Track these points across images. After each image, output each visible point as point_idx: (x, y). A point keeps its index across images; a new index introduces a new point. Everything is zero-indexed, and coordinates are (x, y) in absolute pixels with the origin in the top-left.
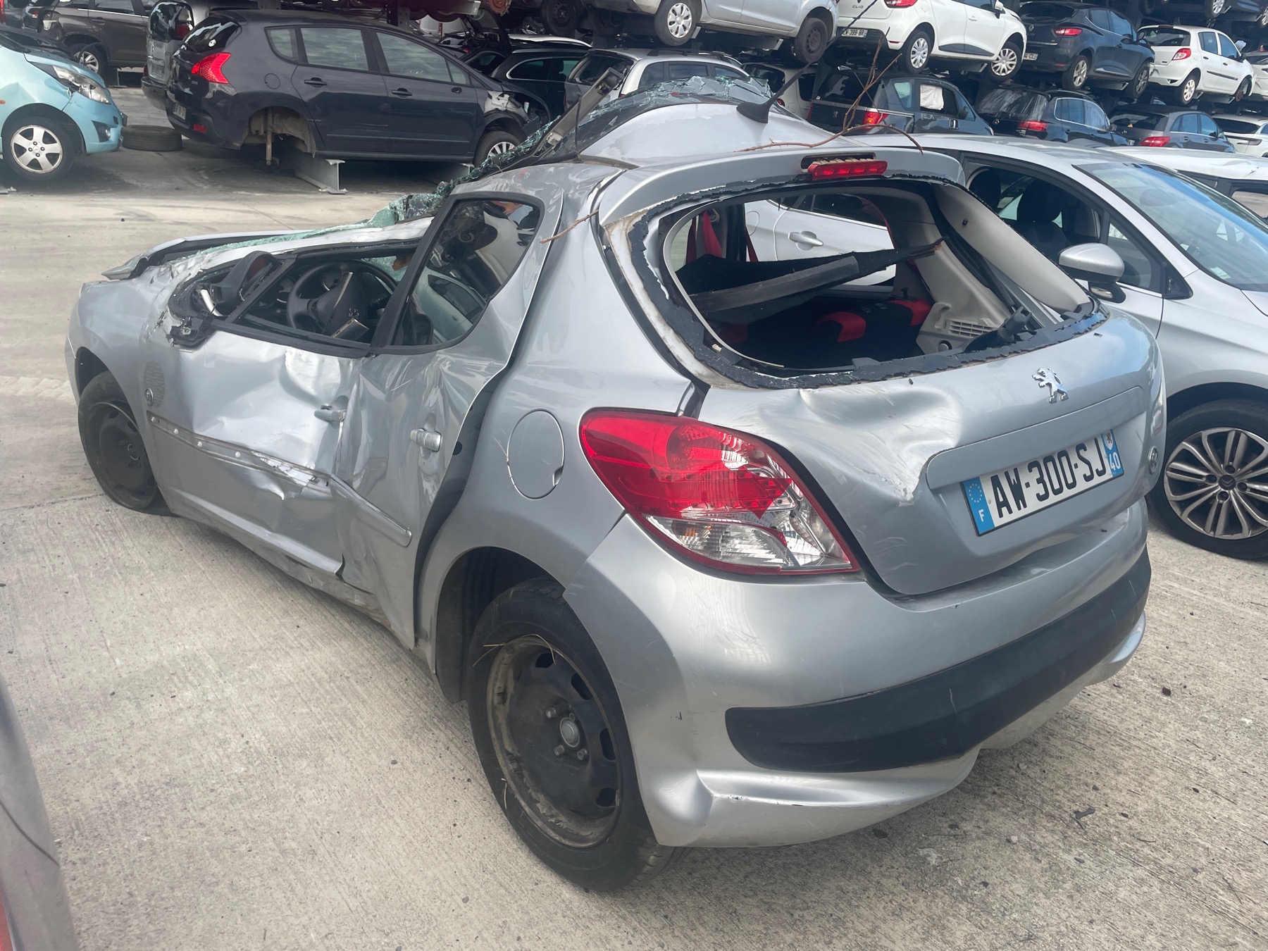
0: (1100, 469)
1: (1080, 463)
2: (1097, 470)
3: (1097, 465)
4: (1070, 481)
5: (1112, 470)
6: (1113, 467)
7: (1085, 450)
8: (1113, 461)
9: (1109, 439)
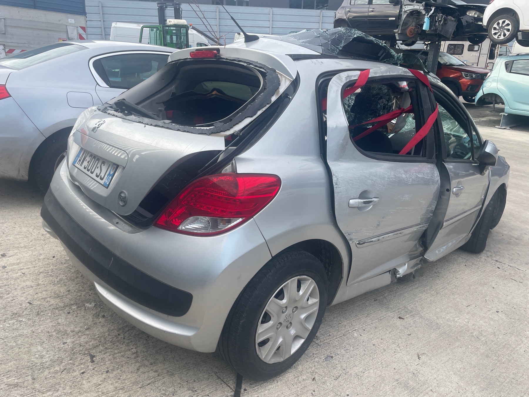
0: (102, 177)
1: (99, 168)
2: (101, 176)
3: (102, 175)
4: (93, 171)
5: (105, 182)
6: (106, 181)
7: (104, 165)
8: (108, 179)
9: (113, 169)
